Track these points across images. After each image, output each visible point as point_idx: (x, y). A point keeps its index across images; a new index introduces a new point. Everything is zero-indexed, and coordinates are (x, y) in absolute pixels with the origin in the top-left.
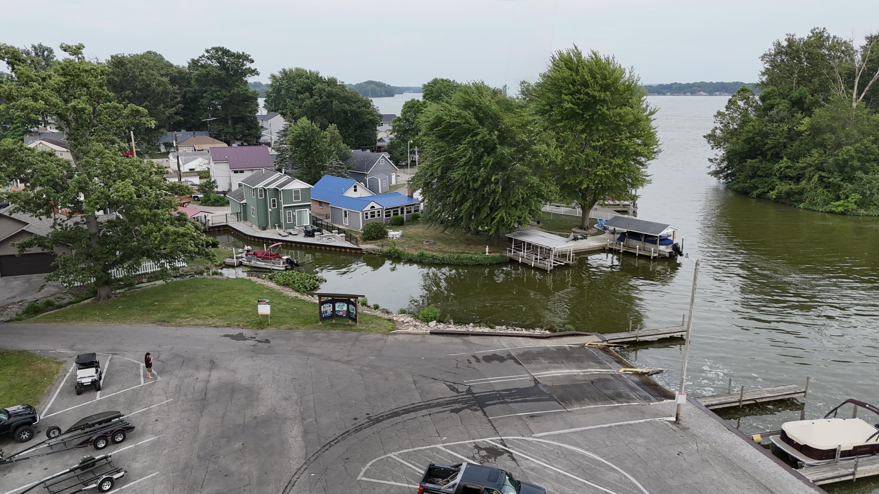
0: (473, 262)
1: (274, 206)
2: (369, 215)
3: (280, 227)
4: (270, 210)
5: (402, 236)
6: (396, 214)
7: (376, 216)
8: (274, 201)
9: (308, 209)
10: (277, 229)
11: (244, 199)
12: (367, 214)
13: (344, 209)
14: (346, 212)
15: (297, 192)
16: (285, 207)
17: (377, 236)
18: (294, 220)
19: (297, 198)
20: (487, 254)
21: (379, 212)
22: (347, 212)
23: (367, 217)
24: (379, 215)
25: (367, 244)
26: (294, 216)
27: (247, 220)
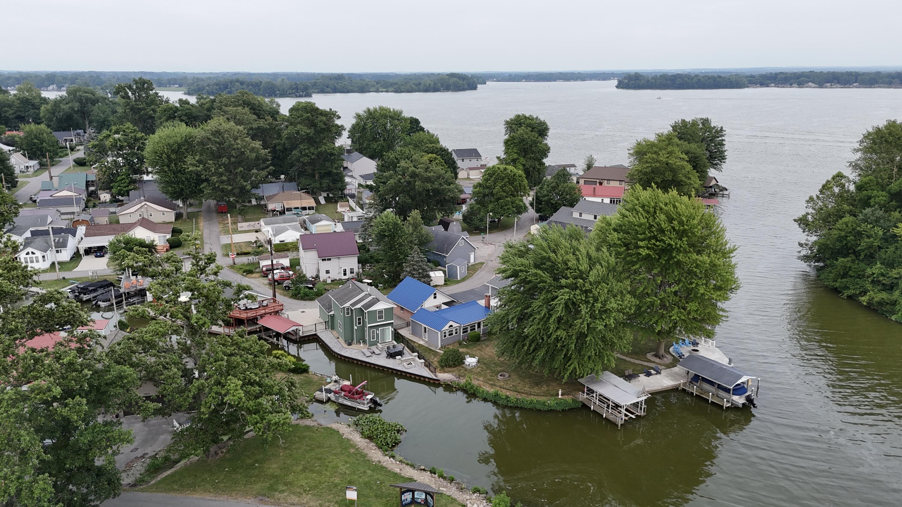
0: (546, 408)
1: (359, 323)
2: (447, 334)
3: (364, 342)
4: (356, 328)
5: (478, 362)
6: (473, 329)
7: (454, 334)
8: (359, 319)
9: (390, 327)
10: (362, 345)
11: (331, 311)
12: (445, 333)
13: (424, 325)
14: (425, 328)
15: (380, 312)
16: (369, 327)
17: (454, 364)
18: (378, 338)
19: (381, 317)
20: (560, 397)
21: (456, 330)
22: (427, 329)
23: (445, 336)
24: (456, 333)
25: (445, 372)
26: (377, 335)
27: (333, 329)
